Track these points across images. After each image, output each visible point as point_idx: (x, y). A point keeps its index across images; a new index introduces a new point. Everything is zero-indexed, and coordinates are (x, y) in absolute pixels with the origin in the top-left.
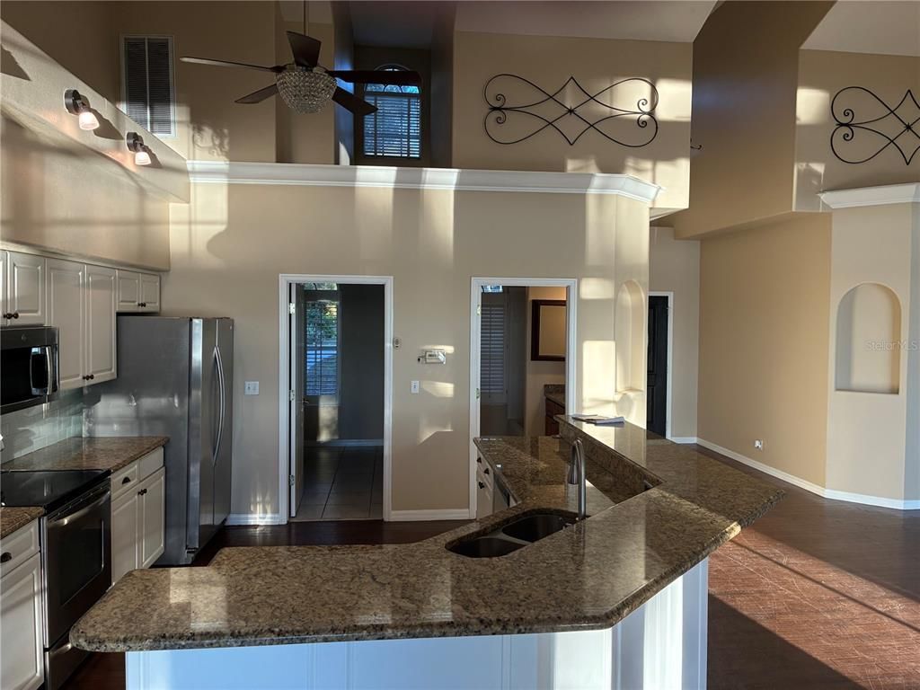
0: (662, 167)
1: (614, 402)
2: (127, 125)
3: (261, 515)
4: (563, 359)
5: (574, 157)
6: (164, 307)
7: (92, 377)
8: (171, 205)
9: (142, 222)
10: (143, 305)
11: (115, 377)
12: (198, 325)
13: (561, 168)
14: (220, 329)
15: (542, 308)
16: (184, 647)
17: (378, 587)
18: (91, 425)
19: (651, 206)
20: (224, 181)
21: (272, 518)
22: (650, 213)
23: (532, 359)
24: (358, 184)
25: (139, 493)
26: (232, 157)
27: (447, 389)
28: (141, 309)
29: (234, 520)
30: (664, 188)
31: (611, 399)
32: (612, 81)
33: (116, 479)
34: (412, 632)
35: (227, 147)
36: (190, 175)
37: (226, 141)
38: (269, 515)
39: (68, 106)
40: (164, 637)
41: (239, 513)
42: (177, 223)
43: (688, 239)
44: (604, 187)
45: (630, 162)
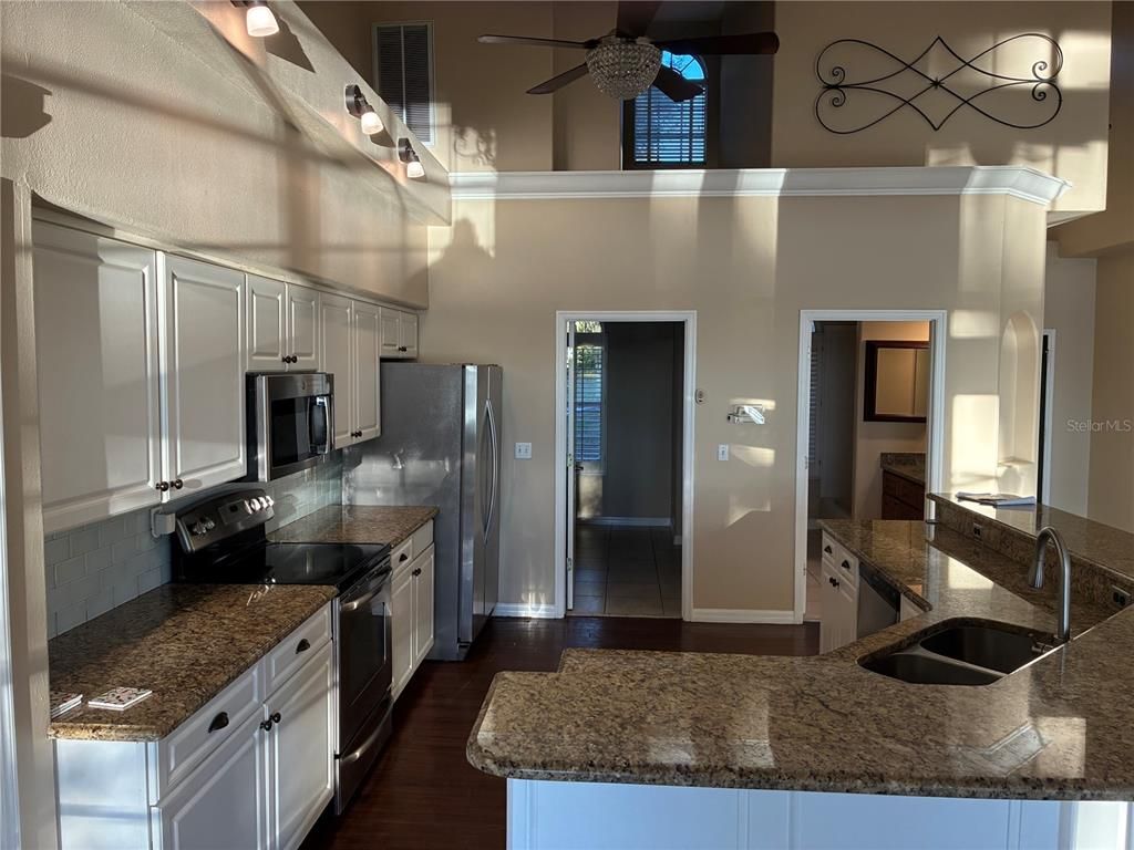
0: (1069, 156)
1: (997, 478)
2: (399, 130)
3: (534, 606)
4: (923, 420)
5: (938, 147)
6: (422, 352)
7: (359, 434)
8: (430, 228)
9: (404, 249)
10: (404, 349)
11: (379, 434)
12: (471, 370)
13: (919, 161)
14: (491, 378)
15: (881, 351)
16: (618, 781)
17: (840, 718)
18: (352, 491)
19: (1049, 209)
20: (490, 196)
21: (546, 610)
22: (1047, 219)
23: (866, 419)
24: (654, 194)
25: (413, 573)
26: (499, 166)
27: (766, 455)
28: (401, 355)
29: (503, 609)
30: (1070, 183)
31: (993, 474)
32: (995, 38)
33: (395, 555)
34: (926, 788)
35: (494, 154)
36: (452, 191)
37: (493, 146)
38: (543, 606)
39: (349, 106)
40: (592, 765)
41: (508, 602)
42: (434, 249)
43: (1080, 256)
44: (988, 184)
45: (1021, 149)
